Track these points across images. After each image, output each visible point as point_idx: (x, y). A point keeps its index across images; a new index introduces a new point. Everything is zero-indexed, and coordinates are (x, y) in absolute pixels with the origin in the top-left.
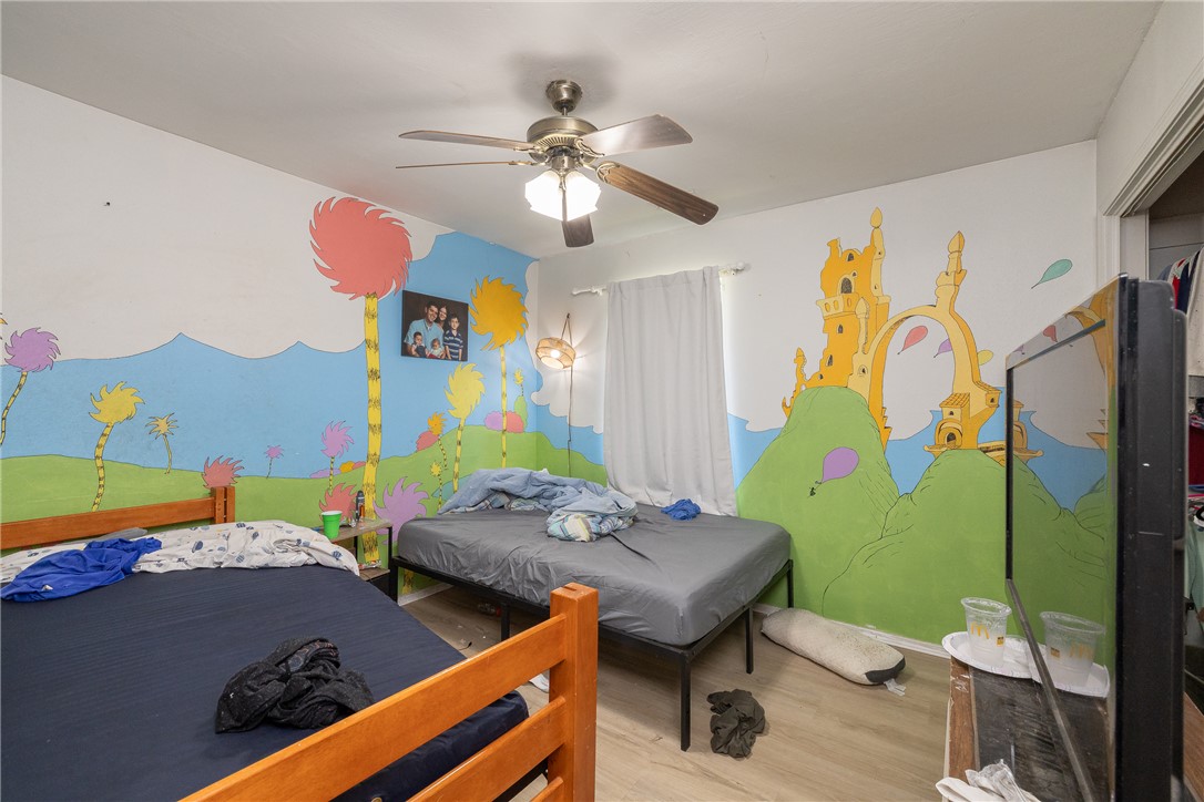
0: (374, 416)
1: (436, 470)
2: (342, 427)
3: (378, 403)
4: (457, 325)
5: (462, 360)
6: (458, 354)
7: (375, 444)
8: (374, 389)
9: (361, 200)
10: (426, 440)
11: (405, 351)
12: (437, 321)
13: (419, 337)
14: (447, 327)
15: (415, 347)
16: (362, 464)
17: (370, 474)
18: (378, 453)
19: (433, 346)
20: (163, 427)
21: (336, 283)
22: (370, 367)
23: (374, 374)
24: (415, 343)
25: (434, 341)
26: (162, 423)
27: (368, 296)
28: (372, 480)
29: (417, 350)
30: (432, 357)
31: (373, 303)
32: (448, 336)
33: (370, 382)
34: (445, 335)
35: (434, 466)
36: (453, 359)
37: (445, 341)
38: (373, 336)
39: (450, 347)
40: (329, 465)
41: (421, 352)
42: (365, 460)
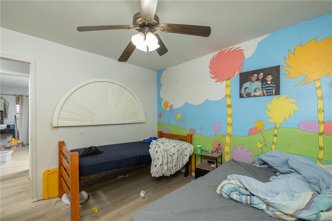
0: (229, 120)
1: (260, 145)
2: (219, 123)
3: (231, 116)
4: (271, 79)
5: (275, 94)
6: (272, 92)
7: (230, 130)
8: (229, 111)
9: (223, 50)
10: (253, 131)
11: (241, 96)
12: (258, 80)
13: (247, 89)
14: (264, 81)
15: (245, 93)
16: (225, 136)
17: (228, 140)
18: (231, 133)
19: (255, 91)
20: (184, 121)
21: (216, 80)
22: (228, 104)
23: (229, 106)
24: (245, 92)
25: (256, 89)
26: (184, 120)
27: (227, 80)
28: (229, 142)
29: (246, 95)
30: (255, 96)
31: (228, 82)
32: (264, 85)
33: (228, 109)
34: (262, 85)
35: (258, 143)
36: (268, 95)
37: (262, 88)
38: (229, 93)
39: (266, 90)
40: (215, 134)
41: (249, 95)
42: (226, 135)
